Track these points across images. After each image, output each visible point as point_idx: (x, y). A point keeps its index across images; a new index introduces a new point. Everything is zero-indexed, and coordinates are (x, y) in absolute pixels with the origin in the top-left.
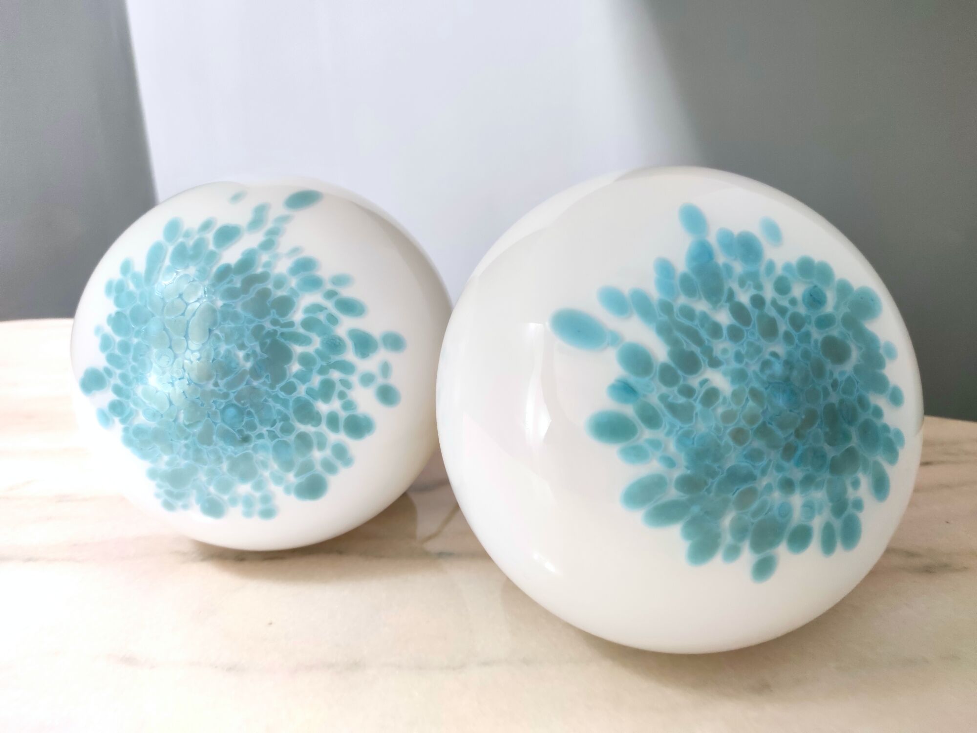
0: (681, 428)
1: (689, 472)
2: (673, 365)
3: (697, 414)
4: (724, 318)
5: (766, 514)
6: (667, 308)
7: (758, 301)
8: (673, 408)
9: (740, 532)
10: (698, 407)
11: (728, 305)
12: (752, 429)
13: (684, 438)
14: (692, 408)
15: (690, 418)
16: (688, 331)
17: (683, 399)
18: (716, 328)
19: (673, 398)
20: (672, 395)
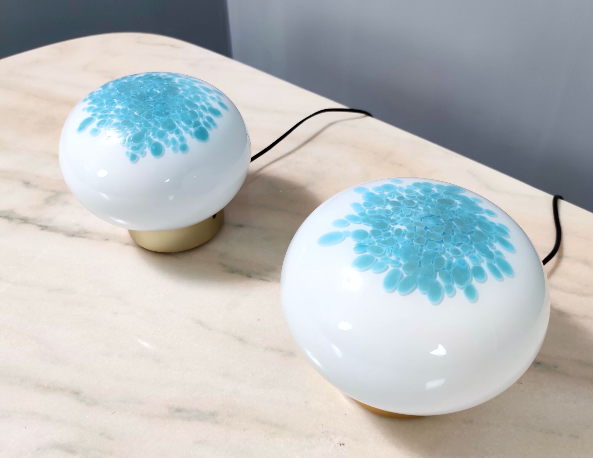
0: (392, 248)
1: (406, 262)
2: (376, 229)
3: (396, 240)
4: (389, 207)
5: (454, 266)
6: (363, 214)
7: (401, 198)
8: (384, 243)
9: (447, 278)
10: (395, 238)
11: (388, 203)
12: (424, 236)
13: (396, 251)
14: (393, 239)
15: (394, 243)
16: (376, 217)
17: (387, 238)
18: (388, 212)
19: (383, 240)
20: (381, 239)
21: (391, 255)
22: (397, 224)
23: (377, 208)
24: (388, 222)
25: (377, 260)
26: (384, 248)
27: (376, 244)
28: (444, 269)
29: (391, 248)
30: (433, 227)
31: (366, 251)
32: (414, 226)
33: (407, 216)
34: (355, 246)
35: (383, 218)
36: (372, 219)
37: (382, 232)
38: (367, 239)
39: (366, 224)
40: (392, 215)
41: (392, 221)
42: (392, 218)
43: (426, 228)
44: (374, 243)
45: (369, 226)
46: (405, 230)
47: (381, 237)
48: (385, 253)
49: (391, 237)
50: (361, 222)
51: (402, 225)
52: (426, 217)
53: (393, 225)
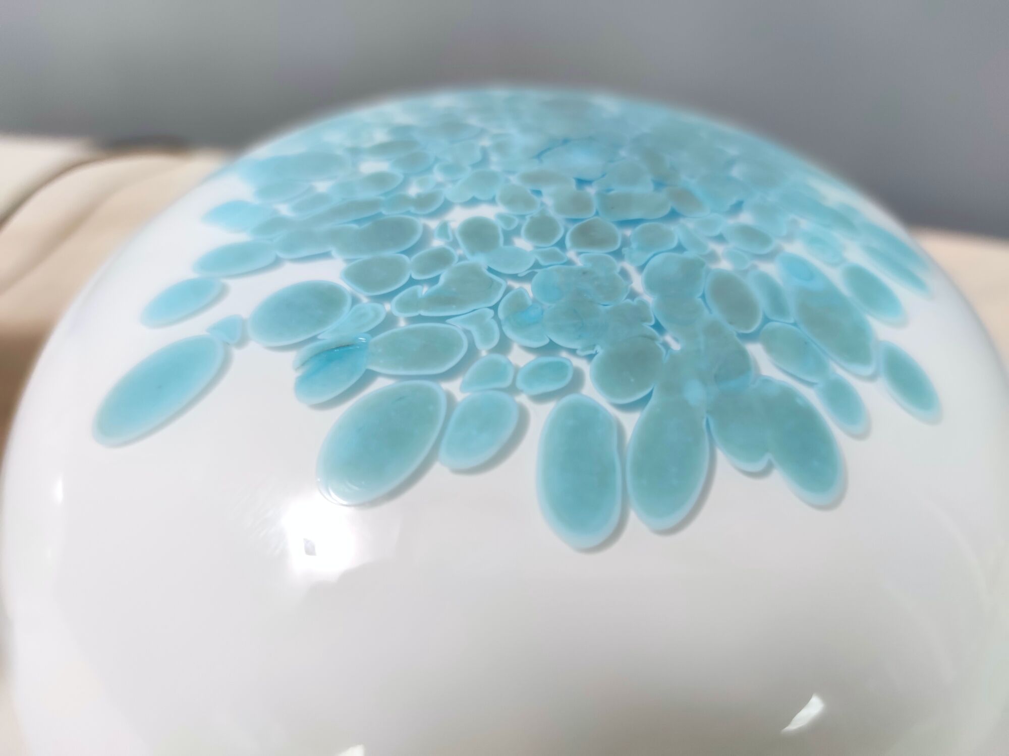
0: (495, 308)
1: (598, 351)
2: (367, 257)
3: (490, 271)
4: (376, 166)
5: (788, 293)
6: (272, 226)
8: (442, 299)
10: (481, 260)
12: (597, 214)
13: (521, 316)
14: (474, 271)
15: (491, 284)
16: (338, 212)
17: (444, 275)
18: (379, 179)
19: (424, 291)
20: (418, 288)
21: (503, 346)
22: (446, 206)
23: (322, 186)
24: (408, 213)
25: (450, 398)
26: (457, 326)
27: (402, 324)
28: (767, 320)
29: (491, 312)
30: (603, 176)
31: (369, 377)
32: (529, 192)
33: (475, 166)
34: (299, 373)
35: (373, 204)
36: (327, 226)
37: (405, 257)
38: (347, 311)
39: (304, 253)
40: (405, 183)
41: (423, 202)
42: (413, 191)
43: (582, 182)
44: (390, 321)
45: (326, 255)
46: (501, 217)
47: (412, 282)
48: (472, 352)
49: (455, 264)
50: (281, 255)
51: (473, 202)
52: (549, 149)
53: (433, 215)
